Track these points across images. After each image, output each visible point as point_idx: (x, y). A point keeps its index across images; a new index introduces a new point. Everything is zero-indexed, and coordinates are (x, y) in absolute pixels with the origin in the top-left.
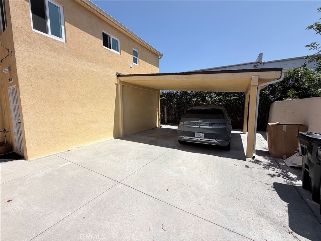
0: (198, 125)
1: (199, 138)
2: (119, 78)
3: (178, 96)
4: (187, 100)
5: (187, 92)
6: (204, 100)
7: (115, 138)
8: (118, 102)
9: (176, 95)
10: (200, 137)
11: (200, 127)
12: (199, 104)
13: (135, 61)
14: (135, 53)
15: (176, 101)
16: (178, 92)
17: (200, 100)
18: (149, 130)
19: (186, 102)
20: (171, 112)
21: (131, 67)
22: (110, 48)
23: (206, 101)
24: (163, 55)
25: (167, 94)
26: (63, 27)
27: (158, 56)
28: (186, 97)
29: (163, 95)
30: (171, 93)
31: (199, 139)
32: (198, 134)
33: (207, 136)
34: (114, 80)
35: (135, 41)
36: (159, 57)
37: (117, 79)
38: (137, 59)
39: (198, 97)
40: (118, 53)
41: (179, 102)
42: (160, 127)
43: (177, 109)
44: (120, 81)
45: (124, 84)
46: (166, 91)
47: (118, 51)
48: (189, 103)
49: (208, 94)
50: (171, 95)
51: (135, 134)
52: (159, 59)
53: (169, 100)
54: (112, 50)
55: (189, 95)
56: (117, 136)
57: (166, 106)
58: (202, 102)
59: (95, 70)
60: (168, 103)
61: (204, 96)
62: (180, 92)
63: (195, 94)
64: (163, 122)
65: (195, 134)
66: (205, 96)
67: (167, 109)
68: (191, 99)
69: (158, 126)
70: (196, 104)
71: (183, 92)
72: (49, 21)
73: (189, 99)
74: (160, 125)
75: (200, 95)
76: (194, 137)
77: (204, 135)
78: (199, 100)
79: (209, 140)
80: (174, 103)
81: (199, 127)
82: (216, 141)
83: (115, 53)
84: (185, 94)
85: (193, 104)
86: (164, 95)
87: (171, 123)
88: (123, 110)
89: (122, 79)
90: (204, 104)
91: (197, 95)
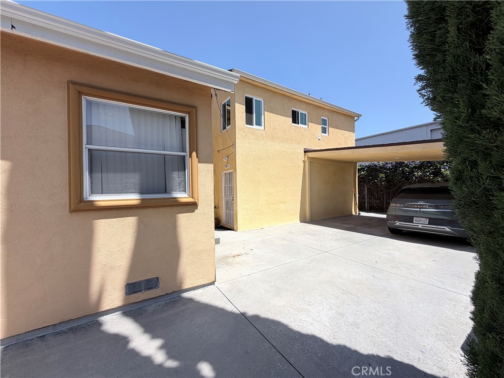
0: (417, 208)
1: (420, 224)
2: (307, 154)
3: (387, 170)
4: (403, 174)
5: (404, 163)
6: (437, 173)
7: (301, 222)
8: (305, 181)
9: (384, 168)
10: (421, 222)
11: (421, 210)
12: (429, 181)
13: (324, 131)
14: (324, 122)
15: (383, 177)
16: (387, 164)
17: (430, 174)
18: (342, 217)
19: (403, 177)
20: (376, 194)
21: (319, 140)
22: (298, 124)
23: (443, 176)
24: (361, 115)
25: (369, 167)
26: (263, 116)
27: (354, 117)
28: (403, 170)
29: (361, 169)
30: (375, 166)
31: (420, 226)
32: (418, 219)
33: (432, 221)
34: (301, 156)
35: (324, 108)
36: (356, 118)
37: (305, 155)
38: (326, 128)
39: (425, 169)
40: (306, 127)
41: (390, 178)
42: (358, 214)
43: (386, 188)
44: (308, 157)
45: (312, 160)
46: (367, 164)
47: (305, 124)
48: (407, 179)
49: (445, 164)
50: (374, 169)
51: (323, 220)
52: (355, 121)
53: (371, 176)
54: (300, 125)
55: (408, 167)
56: (303, 220)
57: (367, 184)
58: (434, 177)
59: (285, 150)
60: (370, 180)
61: (437, 168)
62: (392, 163)
63: (420, 165)
64: (362, 208)
65: (414, 219)
66: (440, 168)
67: (369, 189)
68: (412, 172)
69: (354, 213)
70: (421, 180)
71: (397, 163)
72: (254, 114)
73: (408, 172)
74: (358, 212)
75: (429, 167)
76: (413, 222)
77: (428, 220)
78: (428, 174)
79: (436, 227)
80: (381, 180)
81: (419, 210)
82: (448, 229)
83: (303, 128)
84: (401, 165)
85: (415, 180)
86: (363, 168)
87: (377, 209)
88: (311, 190)
89: (310, 155)
90: (438, 180)
91: (422, 166)
